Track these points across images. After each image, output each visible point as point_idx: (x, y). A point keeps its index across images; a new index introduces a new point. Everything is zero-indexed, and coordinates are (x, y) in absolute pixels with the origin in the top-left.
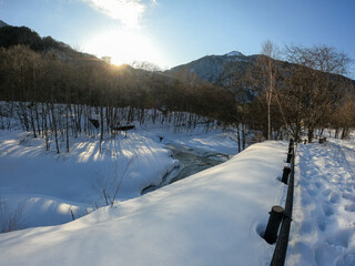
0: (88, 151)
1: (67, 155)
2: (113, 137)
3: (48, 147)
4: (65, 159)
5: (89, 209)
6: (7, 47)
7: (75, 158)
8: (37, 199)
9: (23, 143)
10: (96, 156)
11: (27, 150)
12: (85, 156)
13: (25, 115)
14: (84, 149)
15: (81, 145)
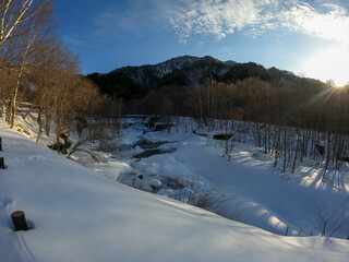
0: (311, 177)
1: (291, 176)
2: (337, 168)
3: (276, 164)
4: (289, 179)
5: (295, 232)
6: (242, 80)
7: (299, 180)
8: (255, 204)
9: (255, 156)
10: (318, 183)
11: (258, 163)
12: (308, 180)
13: (259, 134)
14: (308, 174)
15: (305, 169)
